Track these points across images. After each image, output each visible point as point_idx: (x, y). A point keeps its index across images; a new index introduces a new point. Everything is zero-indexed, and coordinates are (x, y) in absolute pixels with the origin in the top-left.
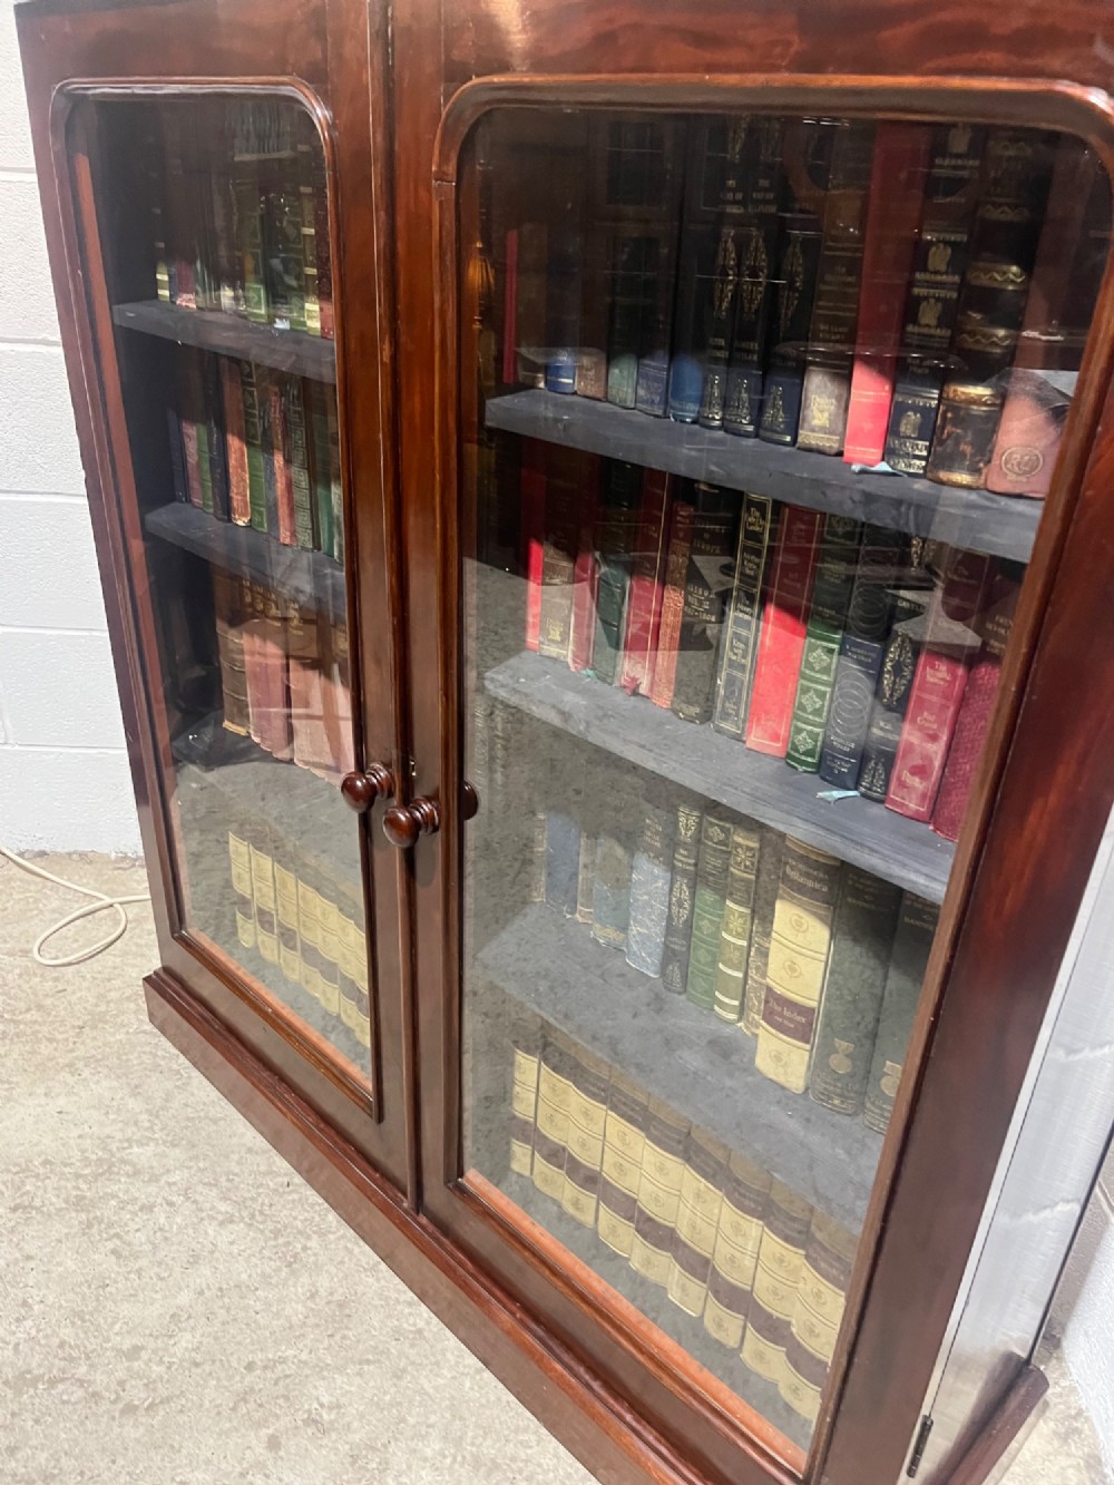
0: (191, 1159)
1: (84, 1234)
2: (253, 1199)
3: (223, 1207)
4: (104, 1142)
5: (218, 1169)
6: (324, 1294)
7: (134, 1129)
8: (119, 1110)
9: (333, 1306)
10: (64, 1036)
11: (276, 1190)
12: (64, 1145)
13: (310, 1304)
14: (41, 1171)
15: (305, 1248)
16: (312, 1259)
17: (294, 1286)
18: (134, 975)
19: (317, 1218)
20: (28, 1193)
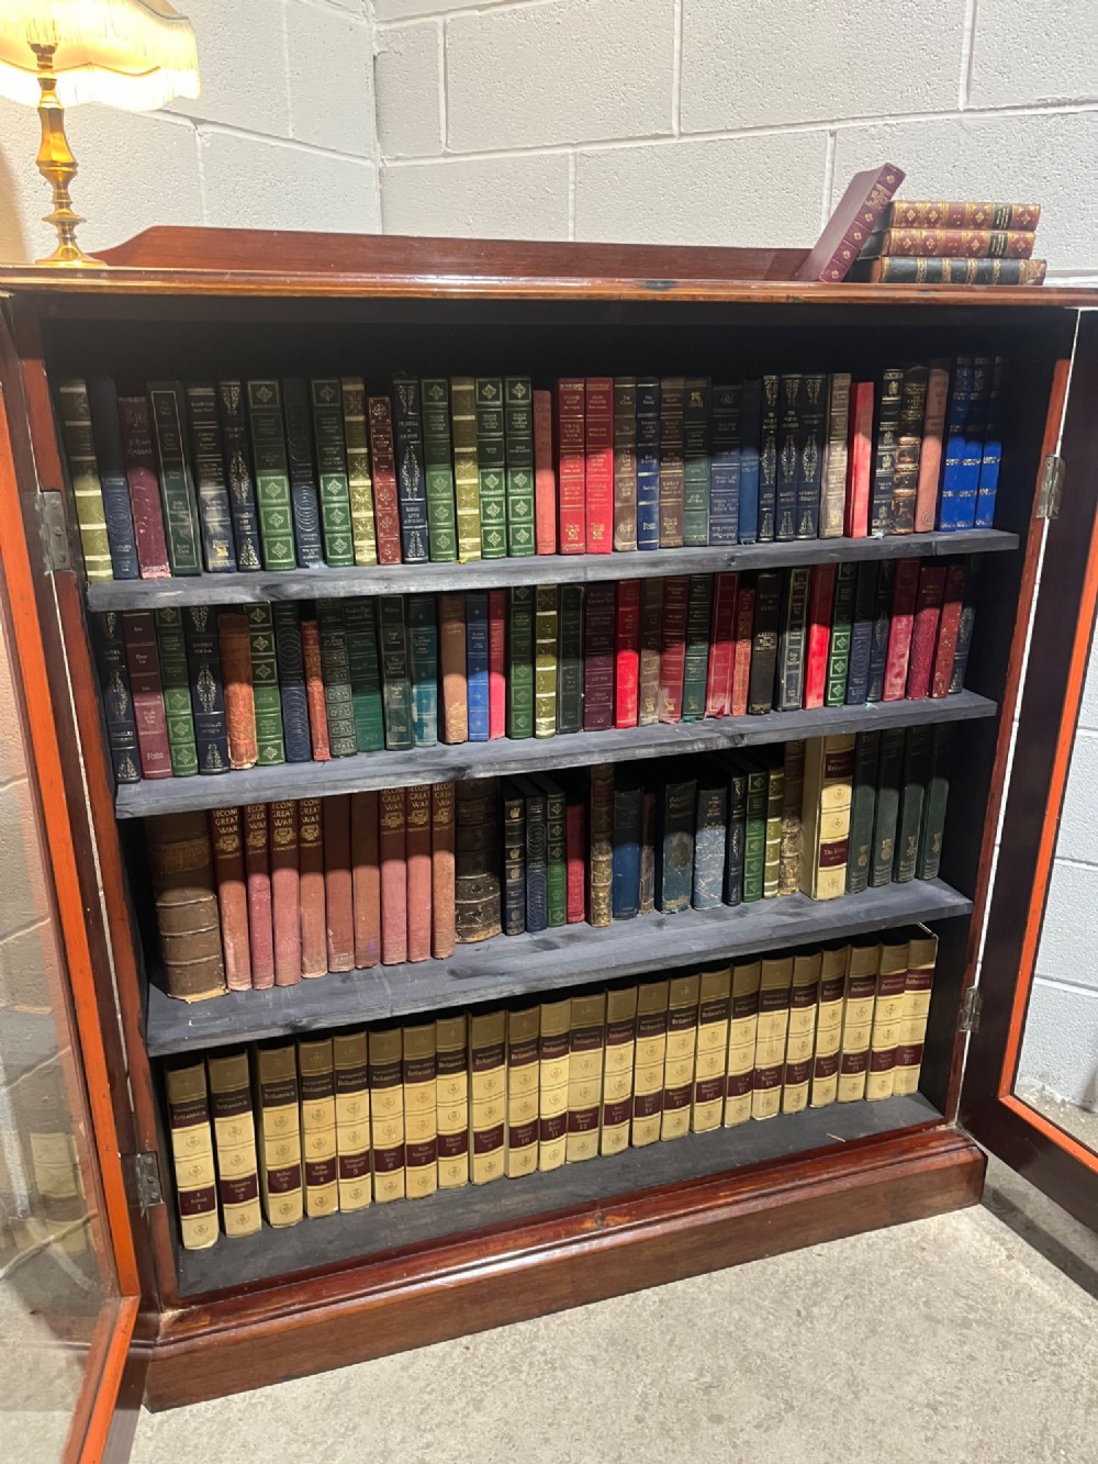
2: (464, 1379)
5: (411, 1398)
6: (597, 1352)
9: (611, 1349)
11: (465, 1360)
13: (600, 1364)
15: (543, 1353)
16: (557, 1351)
17: (578, 1370)
19: (517, 1337)
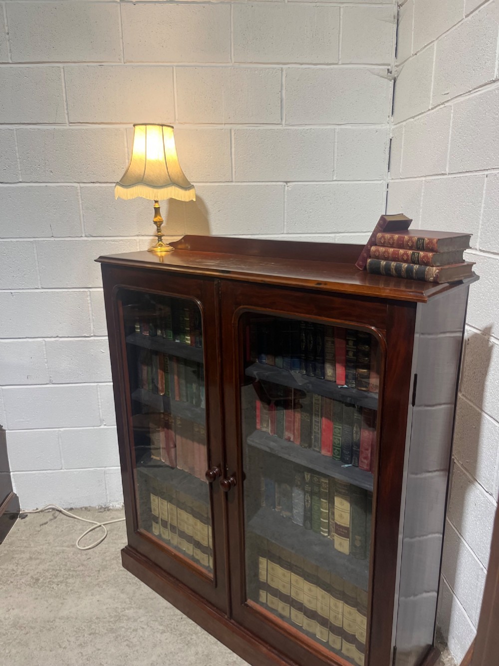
0: (146, 613)
1: (116, 640)
2: (170, 624)
3: (161, 628)
4: (116, 609)
5: (157, 615)
6: (201, 653)
7: (125, 604)
8: (118, 598)
9: (204, 656)
10: (94, 574)
11: (177, 620)
12: (102, 612)
13: (196, 656)
14: (96, 621)
15: (191, 639)
16: (194, 642)
17: (190, 651)
19: (193, 628)
20: (93, 629)
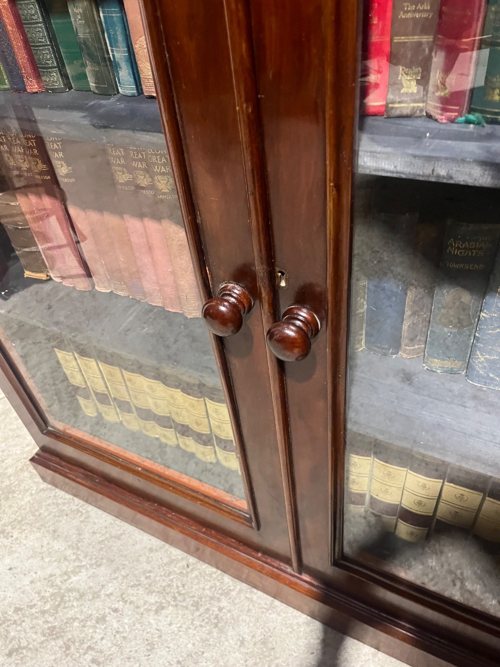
0: (115, 572)
1: (67, 656)
2: (169, 586)
3: (152, 599)
5: (137, 572)
6: (249, 638)
7: (67, 563)
8: (49, 553)
9: (258, 646)
11: (181, 573)
12: (23, 593)
13: (242, 649)
15: (220, 609)
16: (229, 615)
17: (227, 641)
18: (18, 452)
19: (218, 584)
20: (14, 638)
